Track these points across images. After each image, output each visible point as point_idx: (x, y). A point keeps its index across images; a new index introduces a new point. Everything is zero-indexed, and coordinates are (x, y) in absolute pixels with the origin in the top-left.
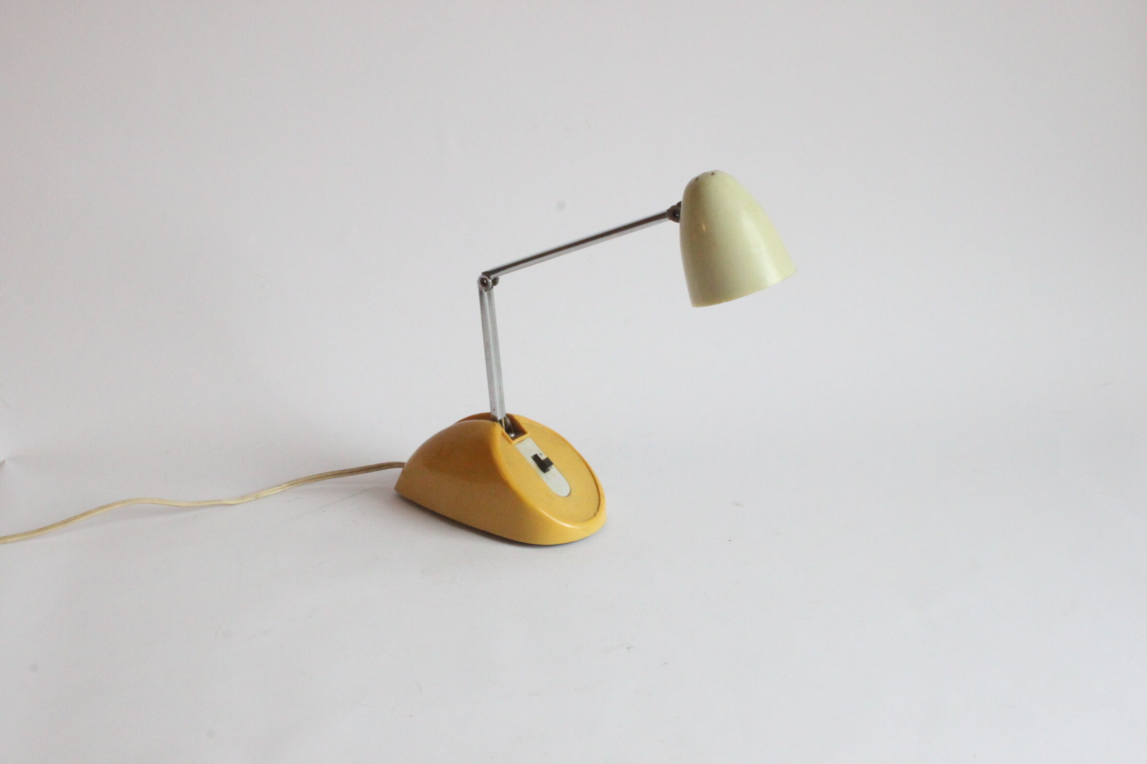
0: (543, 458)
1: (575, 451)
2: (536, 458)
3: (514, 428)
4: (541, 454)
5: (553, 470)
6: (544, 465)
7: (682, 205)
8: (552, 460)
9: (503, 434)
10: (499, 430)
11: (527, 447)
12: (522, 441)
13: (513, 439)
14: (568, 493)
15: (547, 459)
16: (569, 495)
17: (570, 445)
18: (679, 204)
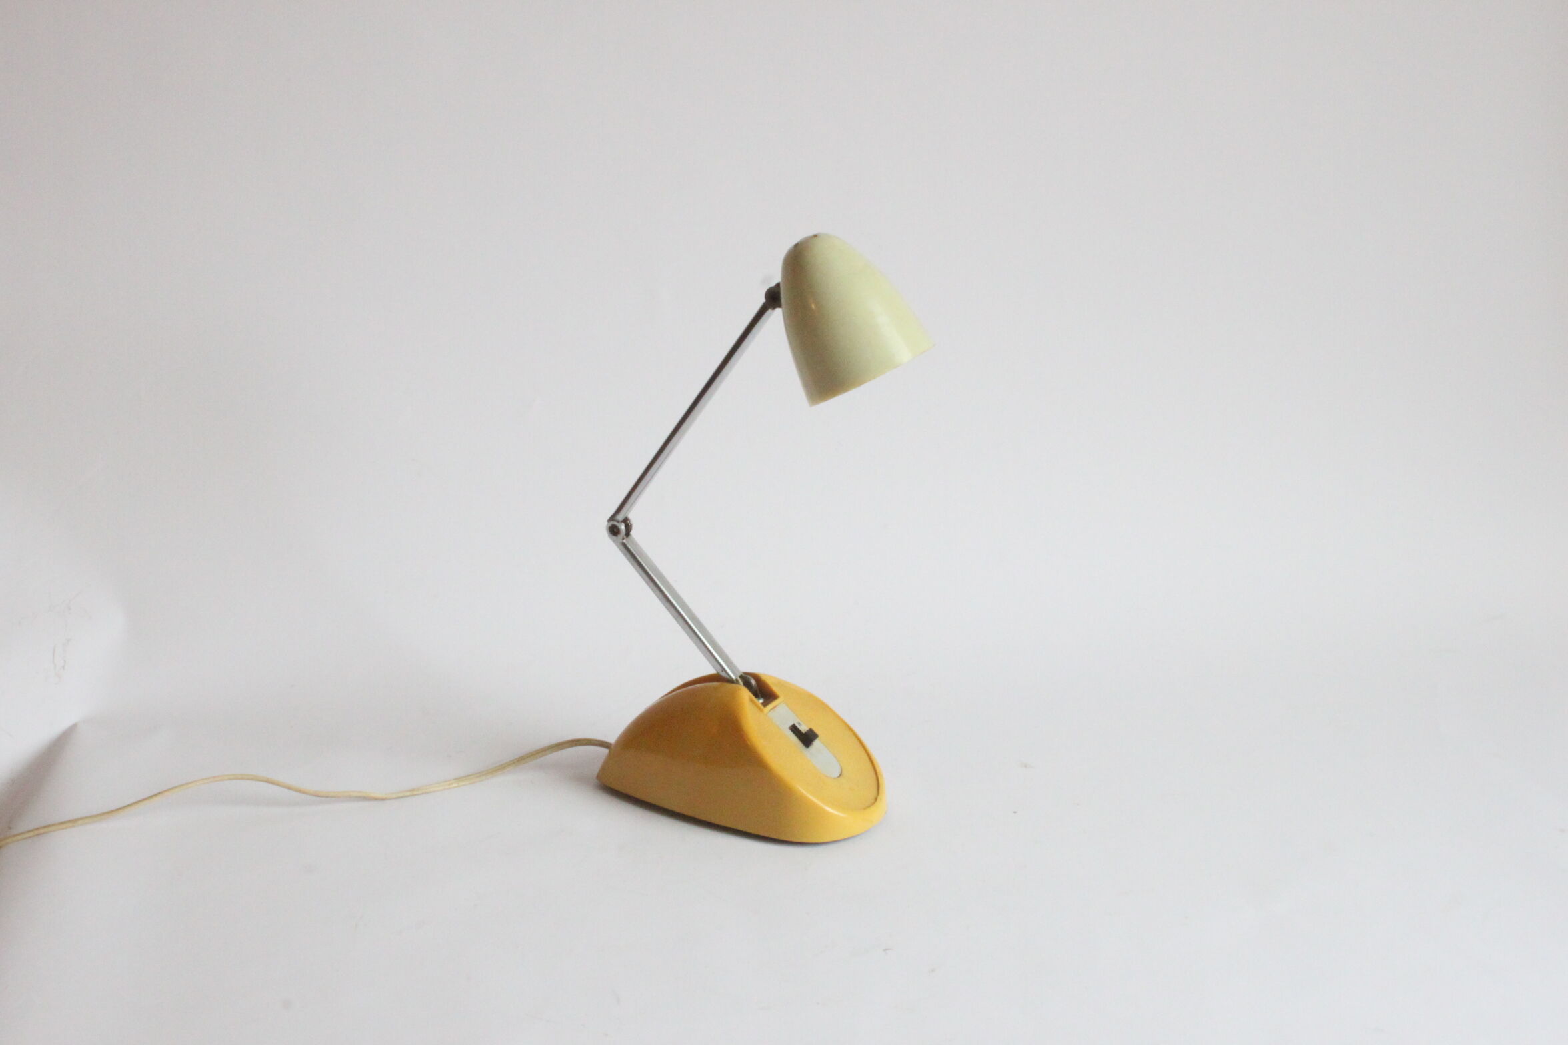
0: (803, 728)
1: (838, 717)
2: (794, 729)
3: (763, 692)
4: (799, 724)
5: (816, 743)
6: (807, 739)
7: (781, 285)
8: (816, 730)
9: (751, 701)
10: (745, 695)
11: (781, 715)
12: (775, 707)
13: (765, 705)
14: (838, 775)
15: (811, 731)
16: (840, 775)
17: (832, 711)
18: (778, 285)
